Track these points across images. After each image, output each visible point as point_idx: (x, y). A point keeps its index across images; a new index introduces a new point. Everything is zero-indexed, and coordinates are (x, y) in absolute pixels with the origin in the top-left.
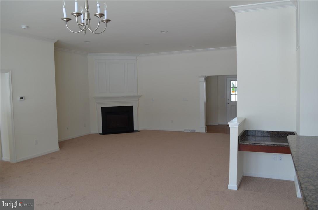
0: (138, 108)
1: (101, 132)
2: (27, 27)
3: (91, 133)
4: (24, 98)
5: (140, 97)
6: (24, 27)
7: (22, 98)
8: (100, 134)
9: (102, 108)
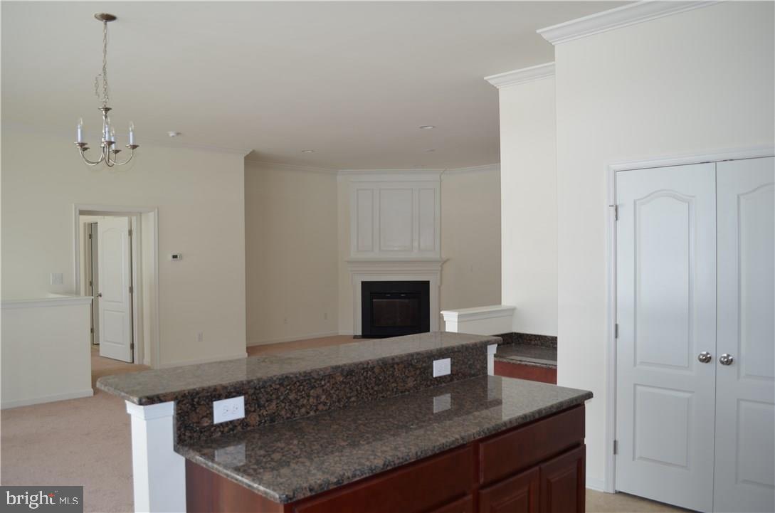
0: (439, 287)
1: (360, 333)
2: (178, 134)
3: (340, 334)
4: (181, 257)
5: (445, 262)
6: (172, 134)
7: (175, 257)
8: (355, 337)
9: (363, 283)
